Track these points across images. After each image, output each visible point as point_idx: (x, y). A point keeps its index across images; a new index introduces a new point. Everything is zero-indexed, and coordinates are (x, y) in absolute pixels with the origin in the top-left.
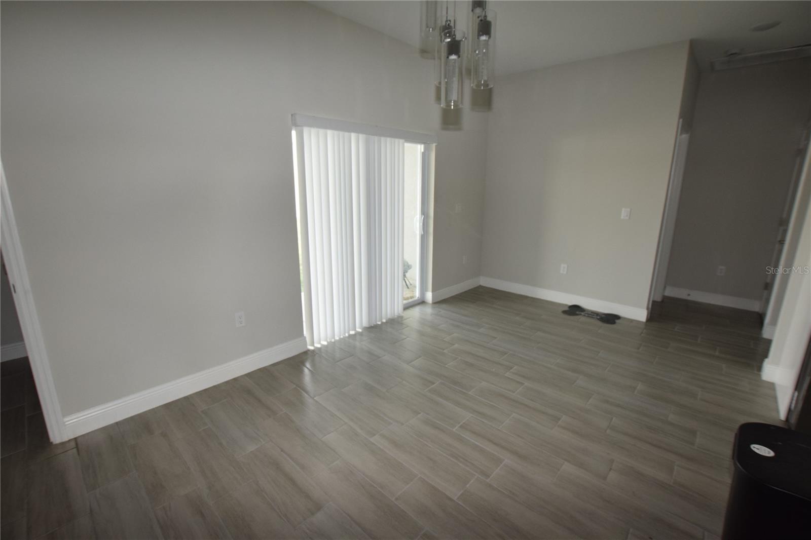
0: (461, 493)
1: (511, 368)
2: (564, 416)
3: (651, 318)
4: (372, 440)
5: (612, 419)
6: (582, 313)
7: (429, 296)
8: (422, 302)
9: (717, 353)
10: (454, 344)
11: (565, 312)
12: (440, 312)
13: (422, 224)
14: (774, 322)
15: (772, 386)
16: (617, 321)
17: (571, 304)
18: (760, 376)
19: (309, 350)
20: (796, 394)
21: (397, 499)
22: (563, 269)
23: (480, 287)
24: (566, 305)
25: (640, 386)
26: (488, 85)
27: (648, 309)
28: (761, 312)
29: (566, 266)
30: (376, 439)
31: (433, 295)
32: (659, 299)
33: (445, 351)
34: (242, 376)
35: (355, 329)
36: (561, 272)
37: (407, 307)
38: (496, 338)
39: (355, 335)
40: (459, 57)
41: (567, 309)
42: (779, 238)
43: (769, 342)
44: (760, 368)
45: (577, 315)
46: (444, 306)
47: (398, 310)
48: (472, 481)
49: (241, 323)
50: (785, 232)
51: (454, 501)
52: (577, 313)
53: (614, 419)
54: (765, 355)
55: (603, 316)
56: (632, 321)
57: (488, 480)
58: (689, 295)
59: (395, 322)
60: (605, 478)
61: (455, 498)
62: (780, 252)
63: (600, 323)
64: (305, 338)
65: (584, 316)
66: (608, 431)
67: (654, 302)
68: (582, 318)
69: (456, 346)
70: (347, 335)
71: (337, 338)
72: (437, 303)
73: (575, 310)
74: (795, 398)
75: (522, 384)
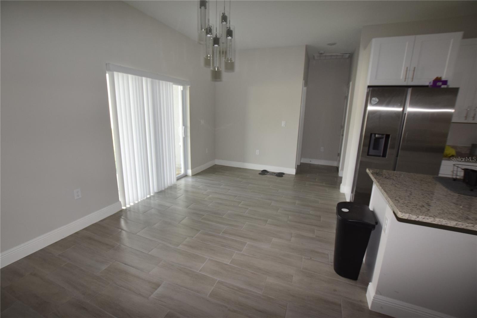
0: (230, 261)
1: (241, 202)
2: (269, 219)
3: (297, 173)
4: (178, 248)
5: (288, 217)
6: (268, 174)
7: (190, 172)
8: (186, 176)
9: (324, 185)
10: (209, 195)
11: (260, 174)
12: (197, 180)
13: (183, 131)
14: (342, 169)
15: (344, 194)
16: (283, 175)
17: (262, 170)
18: (339, 191)
19: (123, 209)
20: (352, 194)
21: (200, 271)
22: (257, 152)
23: (216, 165)
24: (260, 170)
25: (297, 202)
26: (232, 61)
27: (296, 168)
28: (337, 166)
29: (259, 151)
30: (181, 247)
31: (192, 171)
32: (299, 164)
33: (205, 199)
34: (81, 230)
35: (150, 194)
36: (257, 154)
37: (179, 179)
38: (230, 189)
39: (150, 197)
40: (219, 46)
41: (261, 172)
42: (342, 134)
43: (341, 178)
44: (339, 188)
45: (266, 174)
46: (198, 176)
47: (174, 181)
48: (234, 255)
49: (78, 196)
50: (343, 131)
51: (228, 265)
52: (266, 173)
53: (290, 216)
54: (341, 182)
55: (277, 174)
56: (289, 175)
57: (242, 253)
58: (311, 161)
59: (173, 188)
60: (290, 240)
61: (229, 264)
62: (342, 139)
63: (276, 177)
64: (120, 202)
65: (269, 174)
66: (288, 222)
67: (298, 165)
68: (268, 176)
69: (210, 196)
70: (145, 198)
71: (139, 200)
72: (194, 175)
73: (264, 172)
74: (352, 195)
75: (248, 209)
